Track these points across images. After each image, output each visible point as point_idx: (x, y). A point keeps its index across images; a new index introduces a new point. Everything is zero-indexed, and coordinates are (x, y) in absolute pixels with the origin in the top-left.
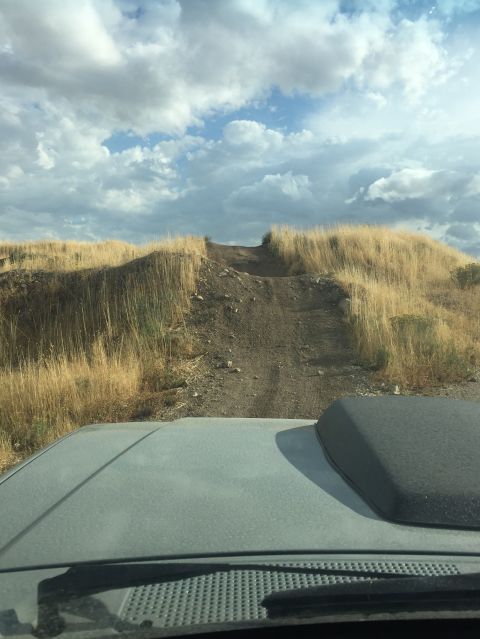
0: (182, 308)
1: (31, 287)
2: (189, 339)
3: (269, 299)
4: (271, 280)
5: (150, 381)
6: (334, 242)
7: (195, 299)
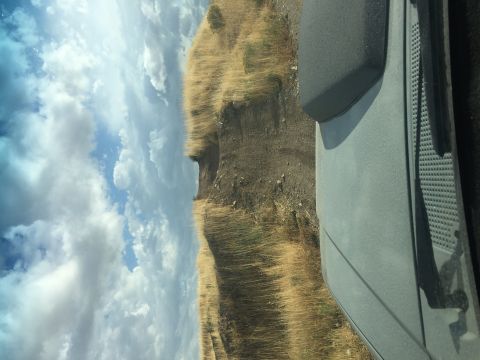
0: (242, 215)
1: (230, 318)
2: (263, 210)
3: (235, 156)
4: (222, 155)
5: (291, 235)
6: (195, 113)
7: (236, 207)
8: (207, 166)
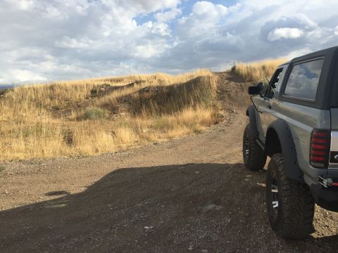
0: (214, 95)
4: (243, 84)
7: (217, 92)
8: (230, 76)
